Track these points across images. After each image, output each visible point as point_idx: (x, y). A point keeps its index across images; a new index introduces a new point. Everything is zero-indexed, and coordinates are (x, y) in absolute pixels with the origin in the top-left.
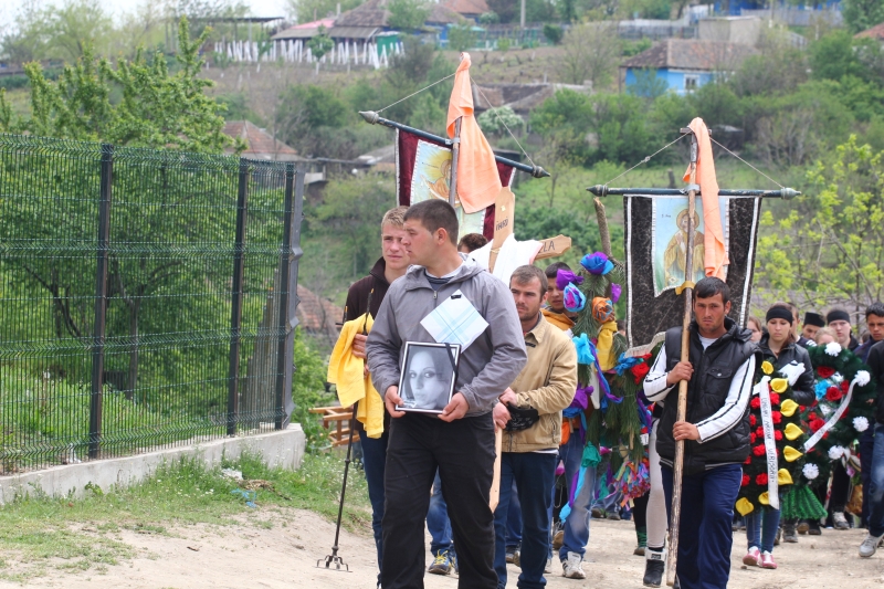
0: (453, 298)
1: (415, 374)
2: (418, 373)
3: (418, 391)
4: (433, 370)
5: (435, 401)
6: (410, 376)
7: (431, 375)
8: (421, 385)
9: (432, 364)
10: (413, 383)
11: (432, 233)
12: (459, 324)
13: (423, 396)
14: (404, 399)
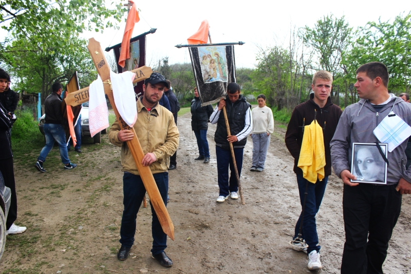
0: (390, 116)
1: (361, 161)
2: (363, 160)
3: (364, 171)
4: (372, 159)
5: (376, 177)
6: (358, 162)
7: (371, 161)
8: (365, 167)
9: (371, 155)
10: (360, 167)
11: (372, 80)
12: (395, 131)
13: (367, 174)
14: (355, 175)
